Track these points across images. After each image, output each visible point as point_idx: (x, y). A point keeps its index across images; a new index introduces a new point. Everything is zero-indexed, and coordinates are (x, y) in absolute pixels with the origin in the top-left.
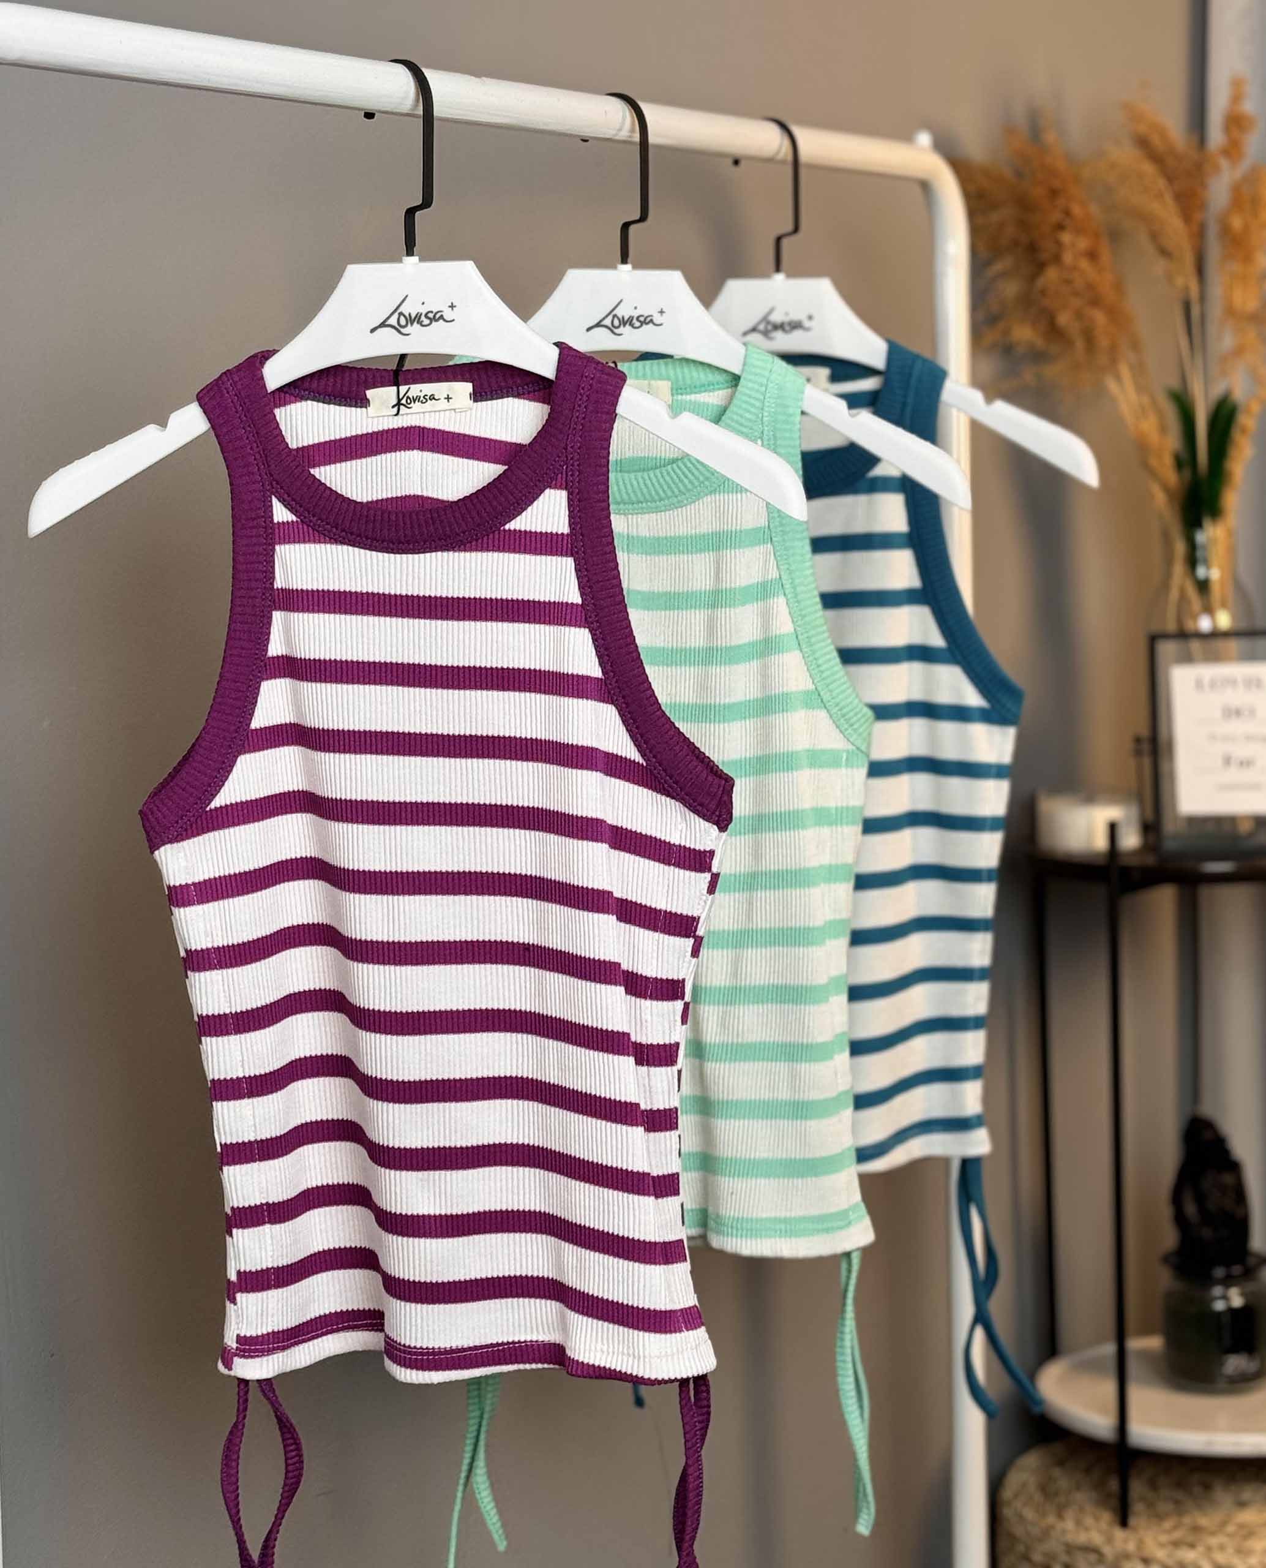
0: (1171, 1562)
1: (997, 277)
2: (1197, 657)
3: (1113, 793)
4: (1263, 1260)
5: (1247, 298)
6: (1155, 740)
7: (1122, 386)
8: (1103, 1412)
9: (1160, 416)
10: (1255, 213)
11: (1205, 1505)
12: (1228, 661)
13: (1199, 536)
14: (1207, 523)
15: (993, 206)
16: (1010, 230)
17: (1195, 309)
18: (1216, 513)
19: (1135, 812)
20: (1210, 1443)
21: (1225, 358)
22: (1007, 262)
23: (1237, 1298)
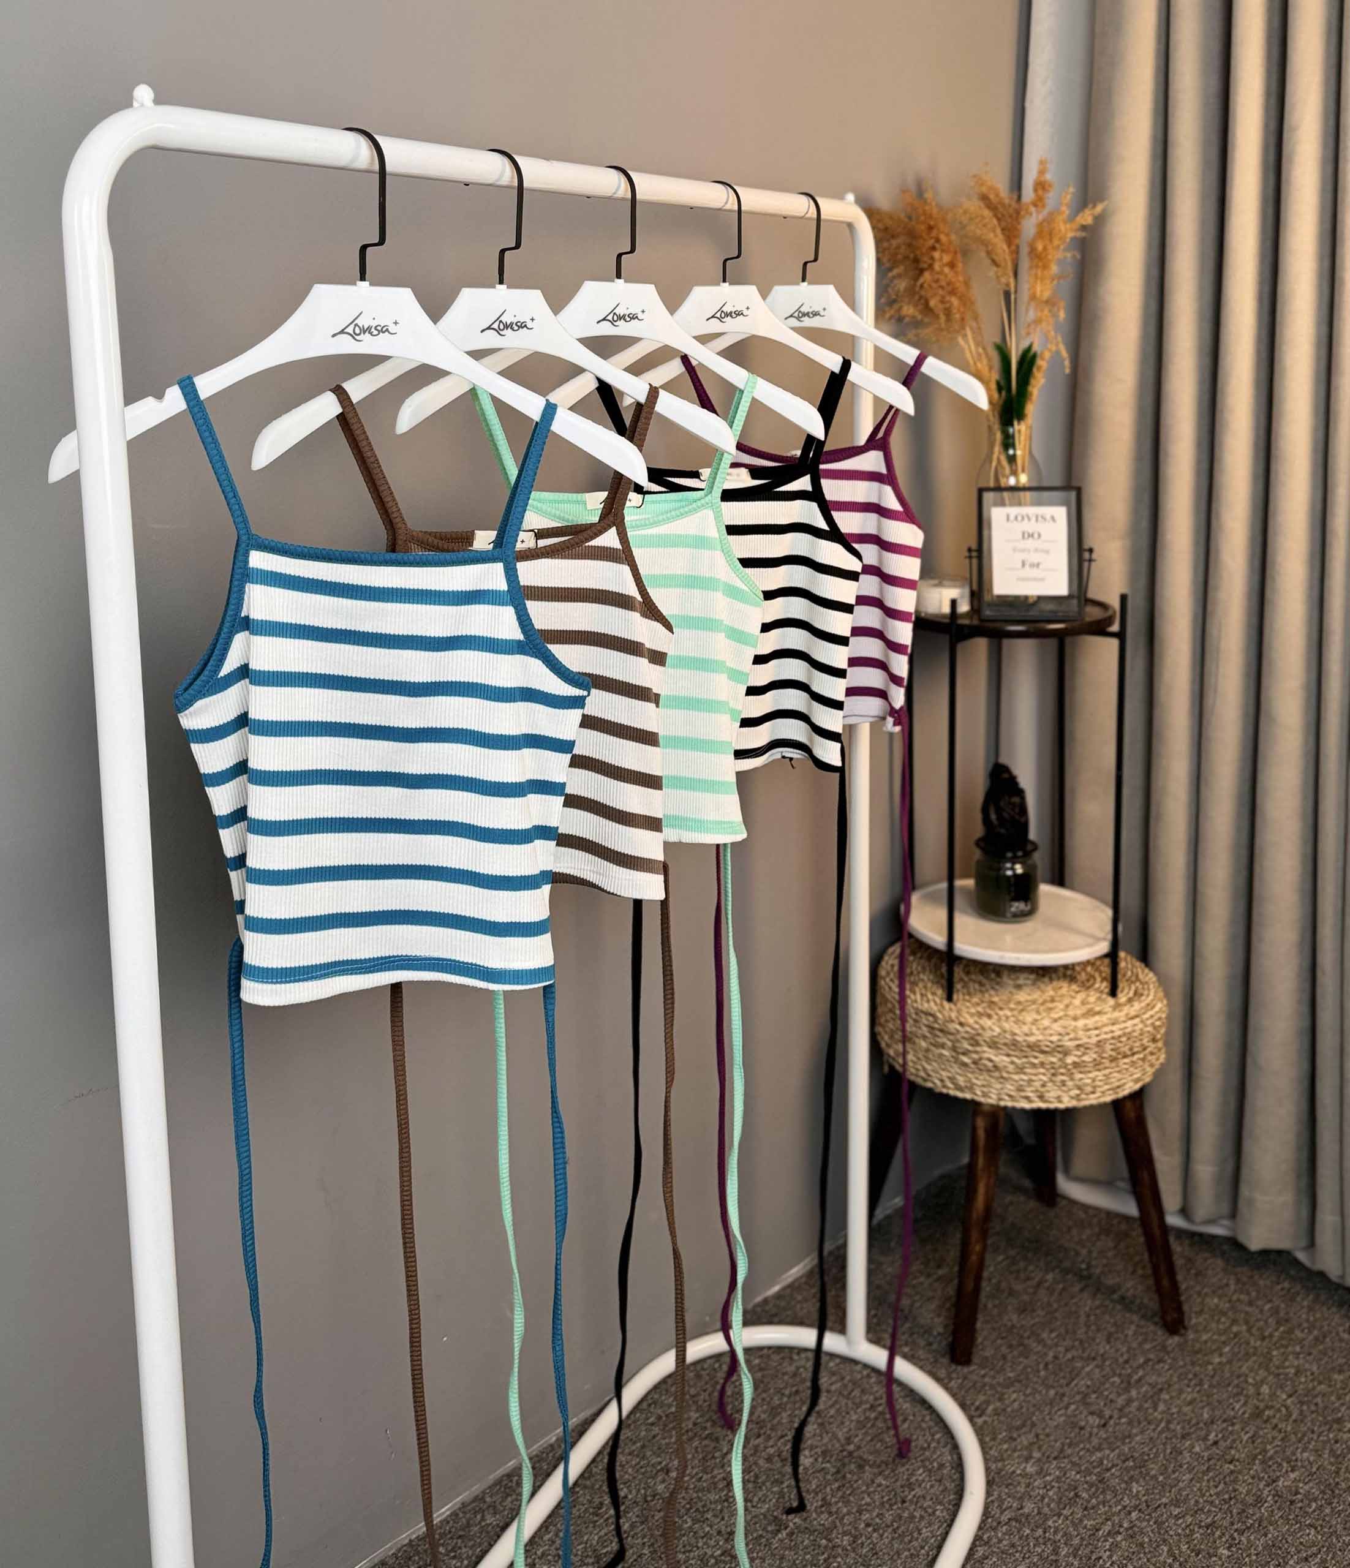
0: (977, 1026)
1: (894, 277)
2: (1007, 502)
3: (953, 579)
4: (1035, 847)
5: (1044, 290)
6: (980, 550)
7: (967, 342)
8: (939, 933)
9: (989, 360)
10: (1051, 240)
11: (997, 987)
12: (1025, 505)
13: (1011, 430)
14: (1016, 423)
15: (893, 237)
16: (903, 250)
17: (1013, 297)
18: (1021, 417)
19: (967, 591)
20: (1002, 957)
21: (1029, 325)
22: (901, 269)
23: (1019, 869)
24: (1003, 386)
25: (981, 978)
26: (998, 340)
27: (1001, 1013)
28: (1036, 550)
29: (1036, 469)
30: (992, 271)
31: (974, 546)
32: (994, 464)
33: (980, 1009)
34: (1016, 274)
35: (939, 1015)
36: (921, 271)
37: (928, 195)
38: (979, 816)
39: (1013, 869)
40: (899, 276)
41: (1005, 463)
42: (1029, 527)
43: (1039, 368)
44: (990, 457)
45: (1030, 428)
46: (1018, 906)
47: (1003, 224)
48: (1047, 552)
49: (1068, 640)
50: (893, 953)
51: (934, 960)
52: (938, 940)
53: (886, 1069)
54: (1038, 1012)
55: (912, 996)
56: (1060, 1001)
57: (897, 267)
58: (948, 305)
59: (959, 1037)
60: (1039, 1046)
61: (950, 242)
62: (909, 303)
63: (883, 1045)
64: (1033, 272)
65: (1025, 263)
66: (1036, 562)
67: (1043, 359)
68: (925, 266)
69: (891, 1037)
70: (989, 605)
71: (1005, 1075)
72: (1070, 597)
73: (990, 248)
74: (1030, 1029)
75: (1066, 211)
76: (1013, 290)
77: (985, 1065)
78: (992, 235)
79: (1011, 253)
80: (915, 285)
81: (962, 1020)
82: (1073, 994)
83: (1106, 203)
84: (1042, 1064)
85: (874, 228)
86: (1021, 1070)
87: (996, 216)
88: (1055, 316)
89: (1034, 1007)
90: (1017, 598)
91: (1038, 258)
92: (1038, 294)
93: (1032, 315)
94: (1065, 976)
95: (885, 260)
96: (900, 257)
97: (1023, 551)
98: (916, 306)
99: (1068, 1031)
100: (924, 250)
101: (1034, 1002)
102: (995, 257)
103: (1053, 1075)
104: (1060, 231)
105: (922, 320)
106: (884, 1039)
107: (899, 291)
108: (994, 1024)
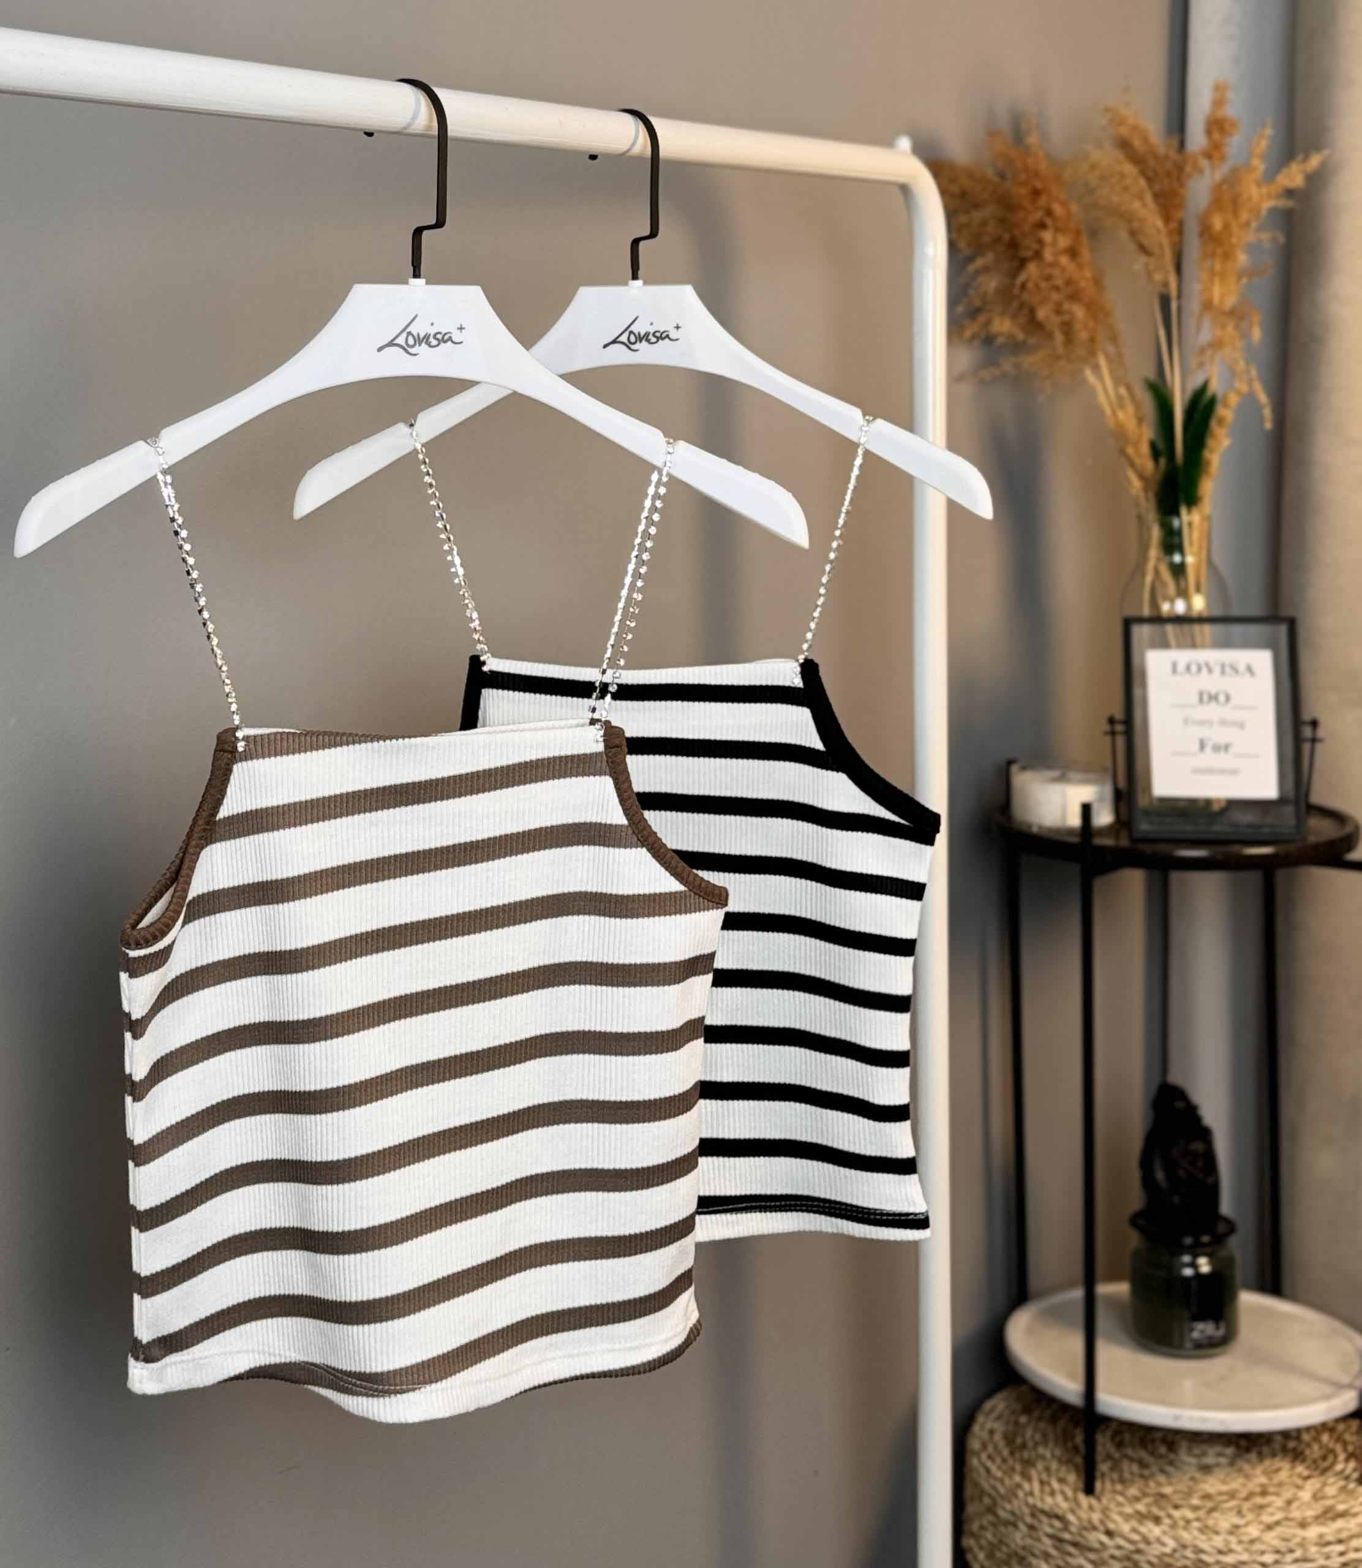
0: (1136, 1537)
1: (978, 272)
2: (1172, 641)
3: (1087, 771)
4: (1231, 1227)
5: (1226, 295)
6: (1128, 720)
7: (1100, 377)
8: (1071, 1376)
9: (1138, 407)
10: (1236, 213)
11: (1170, 1469)
12: (1203, 646)
13: (1176, 523)
14: (1183, 511)
15: (976, 206)
16: (991, 228)
17: (1174, 305)
18: (1192, 500)
19: (1108, 790)
20: (1177, 1418)
21: (1202, 351)
22: (988, 258)
23: (1204, 1265)
24: (1162, 449)
25: (1143, 1454)
26: (1151, 375)
27: (1177, 1514)
28: (1223, 723)
29: (1219, 588)
30: (1140, 263)
31: (1119, 715)
32: (1149, 578)
33: (1141, 1507)
34: (1178, 268)
35: (1071, 1517)
36: (1023, 263)
37: (1032, 140)
38: (1135, 1175)
39: (1193, 1265)
40: (986, 270)
41: (1166, 575)
42: (1210, 683)
43: (1221, 422)
44: (1140, 568)
45: (1208, 519)
46: (1203, 1329)
47: (1157, 187)
48: (1241, 726)
49: (1280, 874)
50: (992, 1411)
51: (1062, 1423)
52: (1069, 1387)
54: (1240, 1513)
55: (1026, 1486)
56: (1277, 1494)
57: (982, 255)
58: (1066, 317)
59: (1105, 1555)
61: (1069, 214)
62: (1003, 313)
64: (1207, 264)
65: (1193, 247)
66: (1222, 741)
67: (1226, 405)
68: (1029, 253)
69: (988, 1556)
70: (1148, 813)
72: (1281, 801)
73: (1136, 225)
74: (1227, 1542)
75: (1260, 166)
76: (1174, 292)
78: (1137, 205)
79: (1170, 233)
80: (1013, 285)
81: (1111, 1526)
82: (1299, 1482)
83: (1326, 152)
85: (944, 192)
87: (1143, 173)
88: (1245, 335)
89: (1232, 1503)
90: (1193, 802)
91: (1216, 242)
92: (1217, 299)
93: (1206, 335)
94: (1284, 1450)
95: (962, 244)
96: (986, 239)
97: (1201, 723)
98: (1014, 317)
99: (1291, 1545)
100: (1027, 228)
101: (1232, 1495)
102: (1145, 242)
104: (1250, 199)
105: (1024, 342)
107: (985, 294)
108: (1164, 1533)
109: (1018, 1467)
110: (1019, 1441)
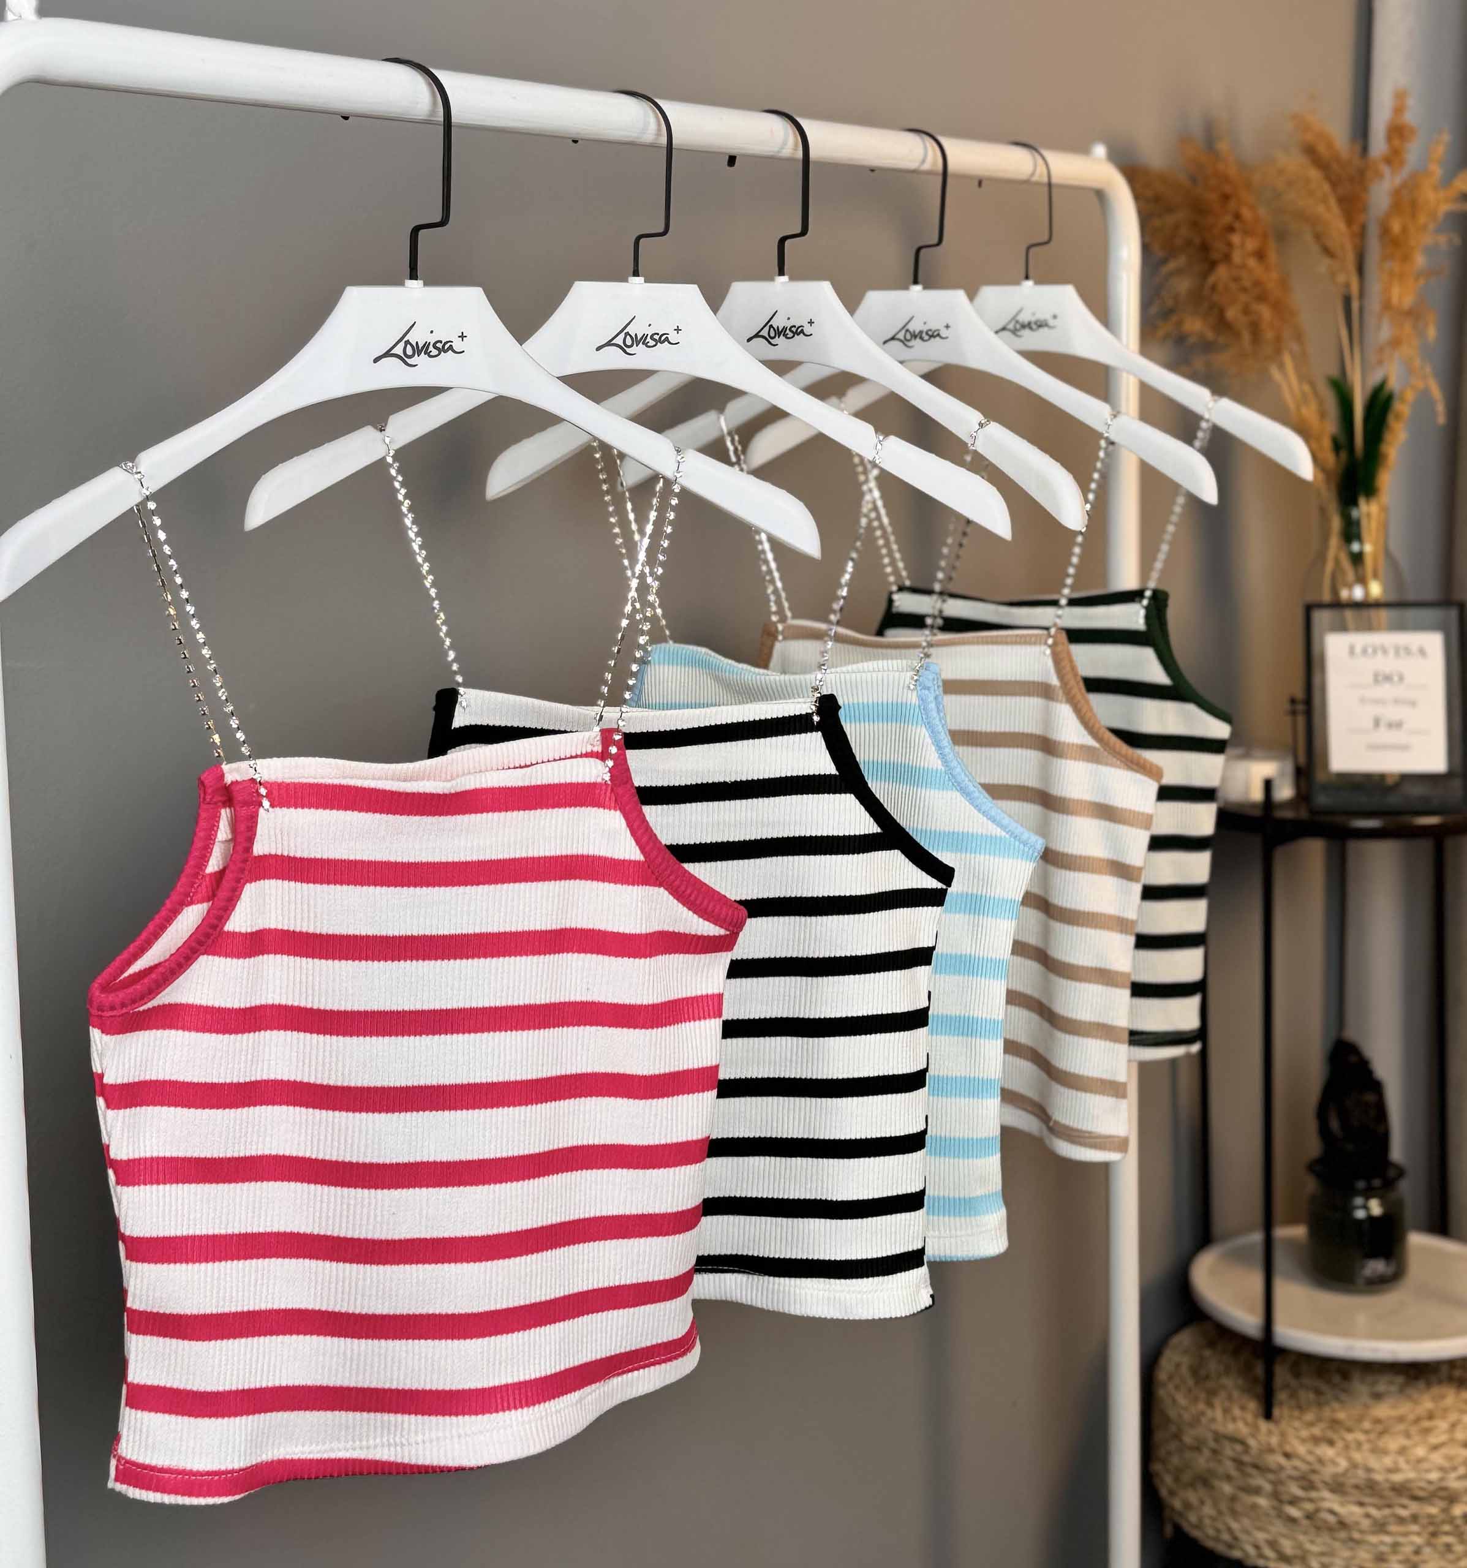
0: (1310, 1458)
1: (1171, 274)
2: (1350, 624)
3: (1269, 748)
5: (1404, 295)
6: (1308, 701)
8: (1252, 1312)
9: (1321, 402)
10: (1414, 216)
11: (1343, 1396)
12: (1379, 629)
13: (1354, 513)
14: (1362, 502)
15: (1170, 210)
16: (1184, 232)
17: (1355, 305)
18: (1370, 490)
19: (1289, 767)
20: (1351, 1348)
21: (1381, 350)
22: (1180, 262)
23: (1376, 1208)
24: (1343, 443)
25: (1317, 1382)
26: (1334, 372)
27: (1350, 1437)
28: (1397, 701)
29: (1395, 576)
30: (1324, 265)
31: (1299, 695)
32: (1329, 566)
33: (1317, 1431)
34: (1360, 269)
35: (1252, 1442)
36: (1213, 265)
37: (1223, 146)
38: (1311, 1125)
39: (1365, 1207)
40: (1179, 272)
41: (1346, 564)
42: (1387, 664)
43: (1398, 417)
44: (1322, 556)
45: (1384, 509)
46: (1376, 1267)
47: (1339, 191)
48: (1413, 704)
49: (1450, 843)
50: (1177, 1346)
51: (1242, 1355)
52: (1248, 1321)
53: (1169, 1530)
54: (1408, 1435)
56: (1444, 1417)
57: (1174, 257)
58: (1253, 318)
59: (1283, 1475)
60: (1409, 1490)
61: (1256, 220)
62: (1194, 313)
63: (1164, 1492)
64: (1387, 265)
65: (1374, 248)
66: (1395, 719)
68: (1219, 256)
69: (1177, 1479)
70: (1325, 787)
71: (1356, 1535)
72: (1449, 774)
73: (1319, 228)
74: (1396, 1463)
75: (1437, 171)
76: (1355, 294)
77: (1325, 1522)
78: (1322, 208)
79: (1352, 235)
80: (1203, 287)
81: (1288, 1449)
84: (1415, 1518)
85: (1137, 197)
86: (1380, 1527)
87: (1327, 178)
88: (1421, 335)
89: (1401, 1427)
90: (1367, 776)
91: (1396, 245)
92: (1395, 300)
93: (1385, 334)
94: (1450, 1379)
95: (1154, 248)
96: (1178, 242)
97: (1376, 702)
98: (1204, 317)
99: (1455, 1464)
100: (1216, 231)
101: (1401, 1419)
102: (1327, 243)
103: (1434, 1534)
104: (1427, 203)
105: (1214, 342)
106: (1166, 1482)
107: (1177, 295)
108: (1338, 1454)
109: (1203, 1395)
110: (1203, 1372)
